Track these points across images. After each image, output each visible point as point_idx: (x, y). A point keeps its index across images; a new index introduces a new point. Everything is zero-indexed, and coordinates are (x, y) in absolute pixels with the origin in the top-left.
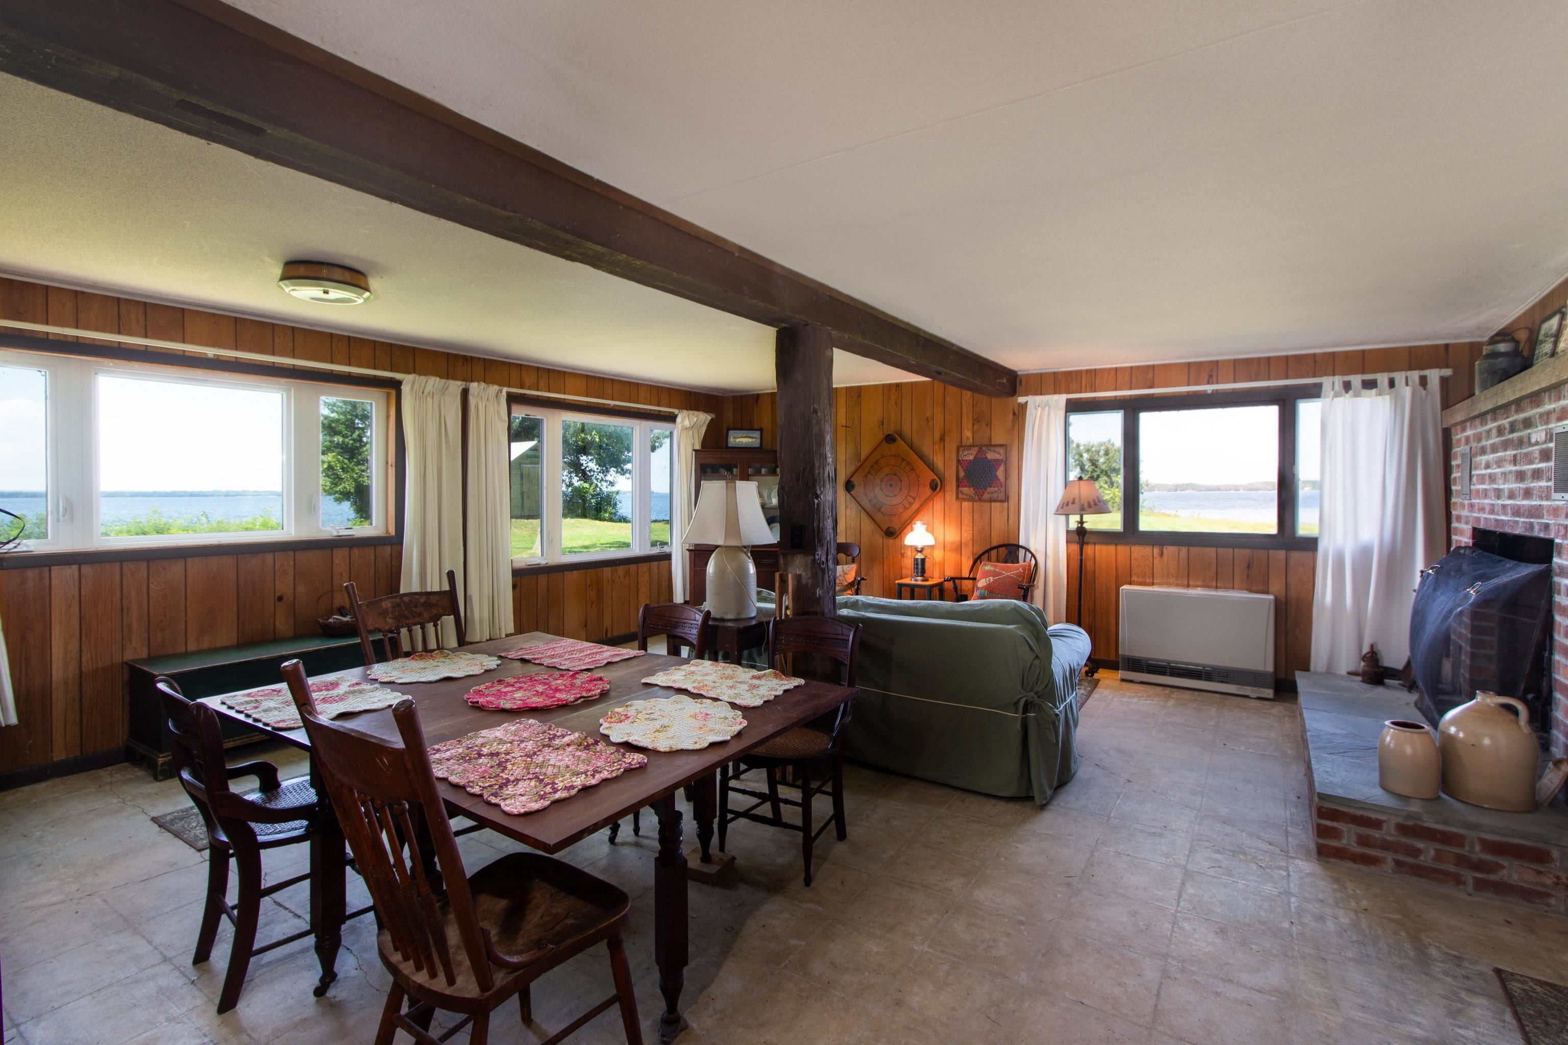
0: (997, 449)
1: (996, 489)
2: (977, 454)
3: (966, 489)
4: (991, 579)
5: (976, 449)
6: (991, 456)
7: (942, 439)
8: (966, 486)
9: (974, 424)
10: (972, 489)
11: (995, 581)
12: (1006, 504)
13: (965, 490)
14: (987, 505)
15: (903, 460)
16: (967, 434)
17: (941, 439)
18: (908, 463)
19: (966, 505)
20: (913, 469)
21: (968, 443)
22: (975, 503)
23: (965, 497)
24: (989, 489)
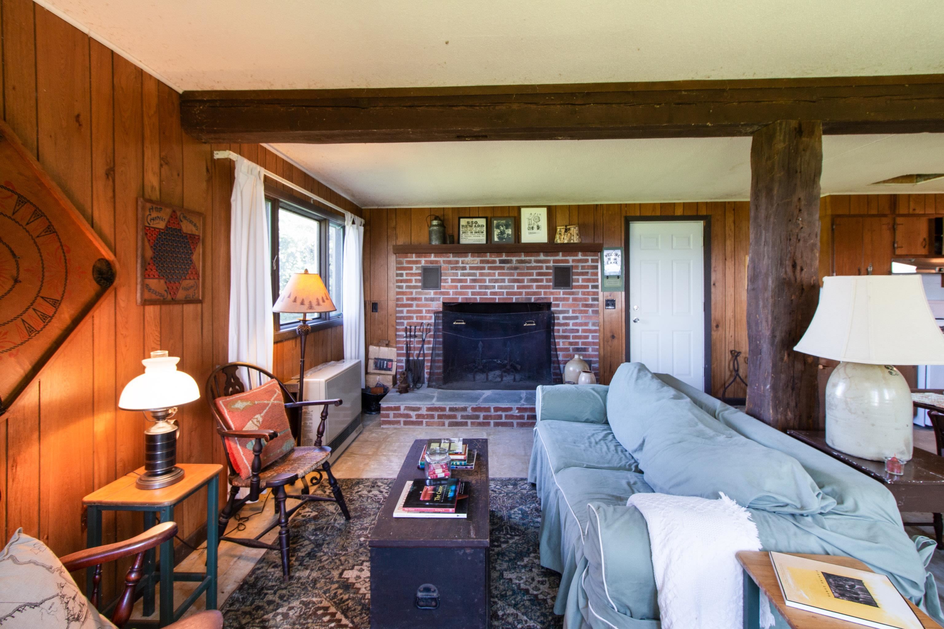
0: (195, 219)
1: (191, 282)
2: (169, 222)
3: (155, 281)
4: (259, 417)
5: (169, 211)
6: (187, 227)
7: (110, 173)
8: (154, 278)
9: (161, 166)
10: (162, 281)
11: (264, 418)
12: (199, 305)
13: (153, 283)
14: (177, 308)
15: (22, 201)
16: (152, 180)
17: (107, 175)
18: (38, 213)
19: (151, 310)
20: (50, 229)
21: (154, 198)
22: (164, 307)
23: (154, 297)
24: (186, 283)
